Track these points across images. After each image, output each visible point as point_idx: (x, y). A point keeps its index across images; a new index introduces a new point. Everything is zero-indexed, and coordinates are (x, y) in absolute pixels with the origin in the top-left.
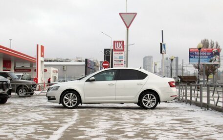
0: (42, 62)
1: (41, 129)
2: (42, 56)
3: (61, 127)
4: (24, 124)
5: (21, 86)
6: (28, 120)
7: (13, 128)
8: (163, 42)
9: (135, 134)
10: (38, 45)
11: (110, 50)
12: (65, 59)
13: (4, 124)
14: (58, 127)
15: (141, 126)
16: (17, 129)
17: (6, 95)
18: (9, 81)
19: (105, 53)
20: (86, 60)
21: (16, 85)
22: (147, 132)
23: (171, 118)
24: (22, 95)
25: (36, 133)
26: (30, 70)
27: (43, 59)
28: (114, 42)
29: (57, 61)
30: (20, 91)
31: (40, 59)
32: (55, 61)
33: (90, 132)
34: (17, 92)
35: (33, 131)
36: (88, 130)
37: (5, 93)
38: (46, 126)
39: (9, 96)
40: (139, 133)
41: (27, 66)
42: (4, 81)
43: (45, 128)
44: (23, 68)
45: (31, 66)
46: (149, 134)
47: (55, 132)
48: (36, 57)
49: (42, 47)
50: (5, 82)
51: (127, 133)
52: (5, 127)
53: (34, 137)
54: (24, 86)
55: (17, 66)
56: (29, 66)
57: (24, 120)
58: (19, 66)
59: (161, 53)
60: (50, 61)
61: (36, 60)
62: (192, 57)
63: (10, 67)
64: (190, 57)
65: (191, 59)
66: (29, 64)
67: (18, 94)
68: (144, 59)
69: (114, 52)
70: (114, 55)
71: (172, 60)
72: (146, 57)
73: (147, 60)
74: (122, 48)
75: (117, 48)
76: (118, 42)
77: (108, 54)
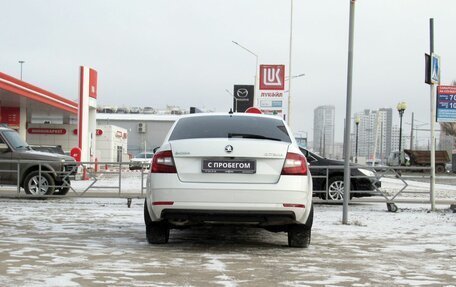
0: (91, 109)
2: (93, 95)
5: (36, 167)
8: (432, 51)
10: (82, 69)
19: (235, 95)
20: (192, 110)
26: (64, 132)
27: (93, 103)
28: (262, 67)
29: (126, 113)
30: (33, 183)
31: (88, 102)
34: (24, 184)
41: (57, 121)
44: (46, 126)
45: (66, 121)
48: (78, 102)
49: (93, 74)
54: (44, 168)
55: (33, 122)
56: (61, 122)
58: (38, 120)
59: (429, 82)
61: (78, 108)
62: (444, 107)
63: (17, 123)
64: (439, 106)
65: (441, 111)
66: (61, 117)
67: (27, 191)
68: (316, 111)
72: (321, 108)
73: (322, 114)
74: (279, 83)
75: (267, 81)
76: (271, 67)
77: (243, 98)
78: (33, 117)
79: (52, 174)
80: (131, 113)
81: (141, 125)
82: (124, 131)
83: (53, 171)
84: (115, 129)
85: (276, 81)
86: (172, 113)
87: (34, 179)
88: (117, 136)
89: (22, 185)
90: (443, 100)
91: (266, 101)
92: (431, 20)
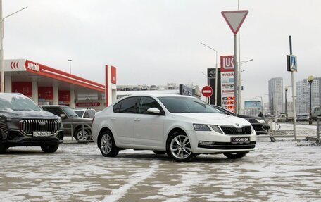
0: (113, 90)
1: (95, 186)
2: (114, 82)
3: (127, 183)
4: (73, 181)
5: (81, 126)
6: (80, 175)
7: (55, 186)
8: (291, 53)
9: (235, 193)
10: (107, 66)
11: (215, 69)
12: (150, 86)
13: (43, 180)
14: (122, 183)
15: (249, 180)
16: (60, 188)
17: (55, 139)
18: (60, 119)
19: (209, 75)
20: (181, 86)
21: (74, 125)
22: (256, 189)
23: (300, 168)
24: (82, 140)
25: (87, 192)
26: (98, 104)
27: (114, 87)
28: (222, 57)
29: (139, 90)
30: (80, 135)
31: (111, 86)
32: (135, 89)
33: (168, 190)
34: (75, 136)
35: (83, 189)
36: (165, 187)
37: (54, 137)
38: (105, 183)
39: (61, 141)
40: (243, 190)
41: (94, 97)
42: (52, 120)
43: (102, 185)
44: (88, 101)
45: (100, 98)
46: (258, 192)
47: (114, 191)
48: (105, 85)
49: (113, 69)
50: (54, 120)
51: (224, 191)
52: (45, 184)
53: (81, 199)
54: (85, 126)
55: (79, 99)
56: (97, 98)
57: (74, 174)
58: (82, 98)
59: (289, 69)
60: (128, 89)
61: (105, 89)
63: (69, 100)
66: (96, 95)
67: (77, 139)
68: (269, 82)
69: (222, 73)
70: (222, 77)
71: (310, 82)
72: (273, 79)
73: (274, 84)
74: (233, 67)
75: (226, 66)
76: (228, 57)
77: (213, 77)
78: (79, 96)
80: (142, 90)
85: (231, 66)
86: (169, 89)
87: (80, 132)
89: (74, 136)
91: (226, 78)
92: (290, 37)
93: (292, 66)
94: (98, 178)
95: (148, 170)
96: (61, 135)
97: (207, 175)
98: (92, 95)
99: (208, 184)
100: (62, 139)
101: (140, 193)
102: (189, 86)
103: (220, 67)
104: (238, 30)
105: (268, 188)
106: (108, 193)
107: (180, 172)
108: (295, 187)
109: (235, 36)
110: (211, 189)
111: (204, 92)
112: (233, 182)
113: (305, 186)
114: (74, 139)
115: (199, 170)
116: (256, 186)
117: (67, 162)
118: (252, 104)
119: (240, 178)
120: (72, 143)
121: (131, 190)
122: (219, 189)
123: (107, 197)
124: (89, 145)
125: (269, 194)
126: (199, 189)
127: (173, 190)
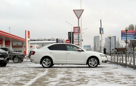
0: (28, 41)
1: (24, 78)
2: (29, 37)
3: (36, 77)
4: (15, 76)
5: (15, 56)
6: (18, 74)
7: (8, 78)
8: (101, 27)
9: (76, 80)
10: (26, 31)
11: (71, 32)
12: (44, 39)
13: (3, 76)
14: (34, 77)
16: (10, 79)
17: (6, 61)
18: (8, 53)
19: (69, 35)
20: (57, 39)
21: (13, 55)
22: (84, 79)
24: (16, 61)
25: (21, 80)
26: (22, 47)
27: (29, 39)
28: (74, 27)
29: (39, 41)
30: (15, 59)
31: (28, 39)
32: (37, 40)
33: (52, 80)
34: (13, 60)
36: (51, 78)
37: (5, 60)
38: (27, 77)
39: (8, 62)
40: (79, 79)
41: (20, 44)
42: (4, 53)
43: (27, 78)
44: (17, 45)
45: (23, 44)
46: (85, 80)
47: (31, 80)
48: (25, 38)
49: (29, 32)
50: (5, 53)
51: (72, 80)
52: (4, 78)
53: (19, 82)
54: (17, 56)
55: (13, 44)
56: (21, 44)
57: (15, 74)
58: (15, 44)
59: (100, 33)
60: (34, 40)
61: (25, 40)
62: (123, 36)
64: (122, 36)
65: (123, 37)
68: (94, 38)
69: (74, 34)
70: (74, 36)
71: (110, 38)
72: (95, 37)
73: (96, 39)
76: (76, 27)
77: (71, 35)
78: (14, 43)
79: (19, 57)
81: (43, 44)
82: (38, 46)
83: (19, 56)
84: (36, 45)
88: (36, 47)
90: (123, 34)
91: (75, 36)
92: (101, 20)
93: (102, 32)
94: (24, 76)
95: (44, 73)
96: (8, 59)
97: (67, 75)
98: (19, 43)
99: (67, 77)
100: (8, 61)
101: (41, 80)
102: (61, 39)
103: (73, 31)
104: (80, 17)
105: (88, 78)
106: (29, 80)
107: (56, 73)
108: (99, 78)
109: (78, 20)
110: (68, 79)
111: (67, 42)
112: (76, 77)
113: (102, 78)
114: (13, 61)
115: (63, 73)
116: (84, 78)
117: (12, 70)
118: (87, 47)
119: (79, 75)
120: (12, 63)
121: (38, 79)
122: (70, 79)
123: (29, 82)
124: (19, 64)
125: (89, 80)
126: (64, 79)
127: (54, 79)
